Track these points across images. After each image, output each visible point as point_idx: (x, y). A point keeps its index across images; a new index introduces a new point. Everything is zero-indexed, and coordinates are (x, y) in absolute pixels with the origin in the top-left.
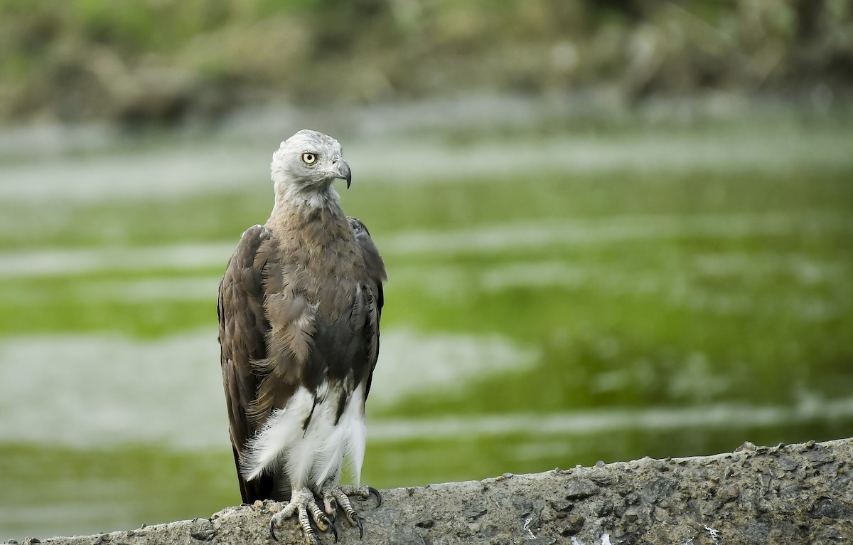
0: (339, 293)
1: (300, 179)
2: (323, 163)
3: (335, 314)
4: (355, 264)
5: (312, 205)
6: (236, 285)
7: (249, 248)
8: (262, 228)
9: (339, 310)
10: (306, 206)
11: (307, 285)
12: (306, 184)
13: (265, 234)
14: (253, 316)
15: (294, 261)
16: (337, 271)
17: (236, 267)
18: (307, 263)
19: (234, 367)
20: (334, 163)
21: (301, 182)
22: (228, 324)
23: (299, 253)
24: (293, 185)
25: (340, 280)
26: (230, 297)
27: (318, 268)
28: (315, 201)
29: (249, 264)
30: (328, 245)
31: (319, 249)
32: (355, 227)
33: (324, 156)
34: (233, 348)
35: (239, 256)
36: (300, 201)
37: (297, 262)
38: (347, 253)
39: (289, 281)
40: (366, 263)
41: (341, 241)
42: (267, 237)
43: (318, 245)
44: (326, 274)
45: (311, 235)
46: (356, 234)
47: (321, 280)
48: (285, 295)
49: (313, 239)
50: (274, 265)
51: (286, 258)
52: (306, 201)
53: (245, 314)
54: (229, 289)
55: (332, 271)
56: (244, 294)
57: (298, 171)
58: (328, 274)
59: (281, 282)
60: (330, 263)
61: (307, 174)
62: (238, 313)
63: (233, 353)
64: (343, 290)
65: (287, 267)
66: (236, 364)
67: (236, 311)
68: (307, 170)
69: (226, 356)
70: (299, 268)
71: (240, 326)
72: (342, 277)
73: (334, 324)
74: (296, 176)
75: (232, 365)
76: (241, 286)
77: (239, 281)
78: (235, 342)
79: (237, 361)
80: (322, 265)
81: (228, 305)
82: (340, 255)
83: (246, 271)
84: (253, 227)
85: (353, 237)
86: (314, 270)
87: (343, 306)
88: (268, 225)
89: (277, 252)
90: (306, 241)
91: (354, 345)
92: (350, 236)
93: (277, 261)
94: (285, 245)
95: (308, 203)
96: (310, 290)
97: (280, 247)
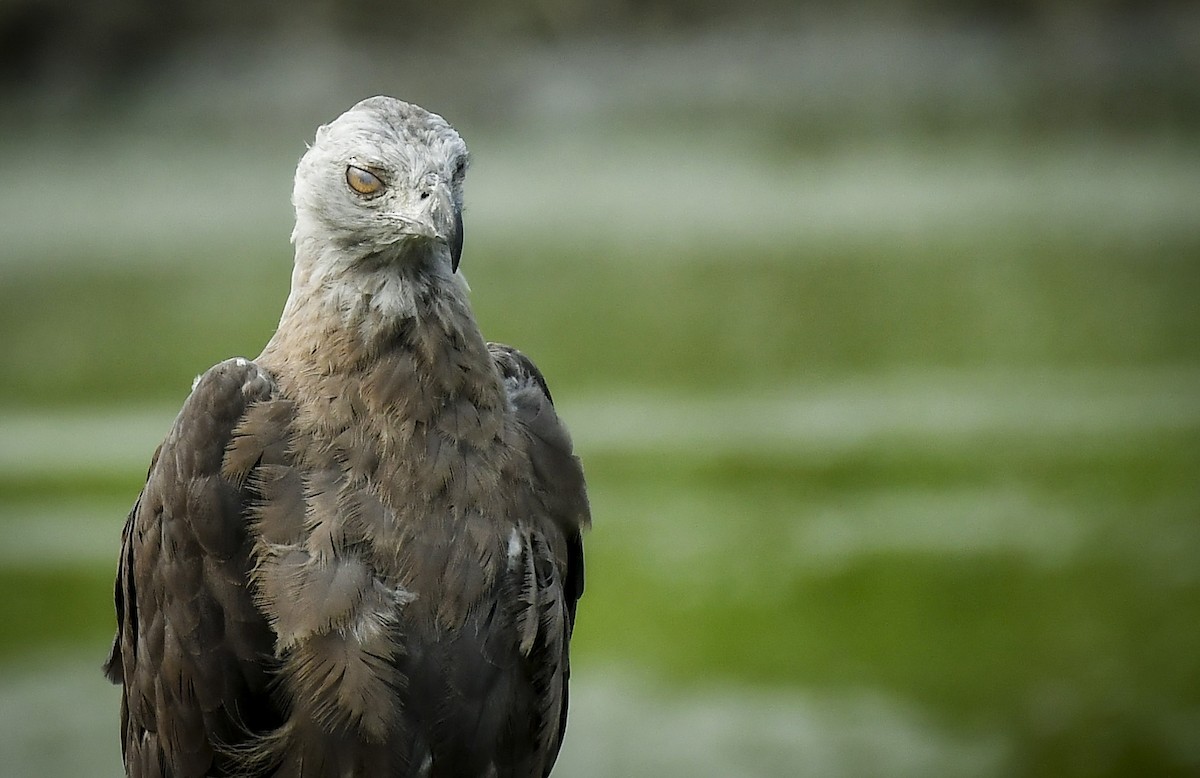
0: (458, 554)
1: (346, 234)
2: (399, 194)
3: (447, 613)
4: (506, 475)
5: (384, 308)
6: (173, 524)
7: (210, 421)
8: (249, 368)
9: (458, 599)
10: (368, 310)
11: (371, 527)
12: (362, 250)
13: (257, 383)
14: (218, 612)
15: (337, 460)
16: (457, 493)
17: (171, 475)
18: (373, 466)
19: (161, 752)
20: (424, 196)
21: (350, 243)
22: (145, 633)
23: (352, 439)
24: (331, 249)
25: (463, 518)
26: (154, 556)
27: (403, 483)
28: (393, 298)
29: (211, 466)
30: (433, 420)
31: (407, 427)
32: (508, 372)
33: (401, 175)
34: (159, 699)
35: (183, 444)
36: (351, 293)
37: (346, 465)
38: (484, 444)
39: (323, 515)
40: (536, 472)
41: (469, 410)
42: (263, 393)
43: (404, 419)
44: (426, 497)
45: (386, 391)
46: (512, 390)
47: (412, 517)
48: (314, 555)
49: (389, 403)
50: (281, 471)
51: (316, 451)
52: (368, 297)
53: (194, 606)
54: (150, 533)
55: (443, 492)
56: (194, 550)
57: (337, 214)
58: (433, 500)
59: (301, 518)
60: (438, 468)
61: (359, 223)
62: (176, 601)
63: (158, 712)
64: (472, 545)
65: (317, 477)
66: (165, 745)
67: (171, 598)
68: (360, 212)
69: (135, 721)
70: (349, 481)
71: (179, 639)
72: (470, 508)
73: (444, 638)
74: (334, 226)
75: (153, 747)
76: (184, 528)
77: (179, 512)
78: (165, 685)
79: (168, 734)
80: (414, 472)
81: (148, 578)
82: (465, 448)
83: (199, 486)
84: (226, 363)
85: (503, 400)
86: (391, 486)
87: (472, 590)
88: (266, 360)
89: (290, 433)
90: (371, 407)
91: (501, 700)
92: (493, 395)
93: (289, 460)
94: (312, 417)
95: (373, 304)
96: (381, 543)
97: (300, 420)
